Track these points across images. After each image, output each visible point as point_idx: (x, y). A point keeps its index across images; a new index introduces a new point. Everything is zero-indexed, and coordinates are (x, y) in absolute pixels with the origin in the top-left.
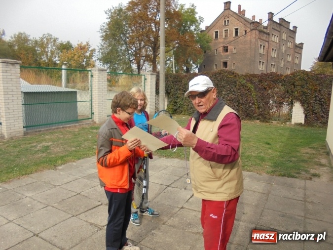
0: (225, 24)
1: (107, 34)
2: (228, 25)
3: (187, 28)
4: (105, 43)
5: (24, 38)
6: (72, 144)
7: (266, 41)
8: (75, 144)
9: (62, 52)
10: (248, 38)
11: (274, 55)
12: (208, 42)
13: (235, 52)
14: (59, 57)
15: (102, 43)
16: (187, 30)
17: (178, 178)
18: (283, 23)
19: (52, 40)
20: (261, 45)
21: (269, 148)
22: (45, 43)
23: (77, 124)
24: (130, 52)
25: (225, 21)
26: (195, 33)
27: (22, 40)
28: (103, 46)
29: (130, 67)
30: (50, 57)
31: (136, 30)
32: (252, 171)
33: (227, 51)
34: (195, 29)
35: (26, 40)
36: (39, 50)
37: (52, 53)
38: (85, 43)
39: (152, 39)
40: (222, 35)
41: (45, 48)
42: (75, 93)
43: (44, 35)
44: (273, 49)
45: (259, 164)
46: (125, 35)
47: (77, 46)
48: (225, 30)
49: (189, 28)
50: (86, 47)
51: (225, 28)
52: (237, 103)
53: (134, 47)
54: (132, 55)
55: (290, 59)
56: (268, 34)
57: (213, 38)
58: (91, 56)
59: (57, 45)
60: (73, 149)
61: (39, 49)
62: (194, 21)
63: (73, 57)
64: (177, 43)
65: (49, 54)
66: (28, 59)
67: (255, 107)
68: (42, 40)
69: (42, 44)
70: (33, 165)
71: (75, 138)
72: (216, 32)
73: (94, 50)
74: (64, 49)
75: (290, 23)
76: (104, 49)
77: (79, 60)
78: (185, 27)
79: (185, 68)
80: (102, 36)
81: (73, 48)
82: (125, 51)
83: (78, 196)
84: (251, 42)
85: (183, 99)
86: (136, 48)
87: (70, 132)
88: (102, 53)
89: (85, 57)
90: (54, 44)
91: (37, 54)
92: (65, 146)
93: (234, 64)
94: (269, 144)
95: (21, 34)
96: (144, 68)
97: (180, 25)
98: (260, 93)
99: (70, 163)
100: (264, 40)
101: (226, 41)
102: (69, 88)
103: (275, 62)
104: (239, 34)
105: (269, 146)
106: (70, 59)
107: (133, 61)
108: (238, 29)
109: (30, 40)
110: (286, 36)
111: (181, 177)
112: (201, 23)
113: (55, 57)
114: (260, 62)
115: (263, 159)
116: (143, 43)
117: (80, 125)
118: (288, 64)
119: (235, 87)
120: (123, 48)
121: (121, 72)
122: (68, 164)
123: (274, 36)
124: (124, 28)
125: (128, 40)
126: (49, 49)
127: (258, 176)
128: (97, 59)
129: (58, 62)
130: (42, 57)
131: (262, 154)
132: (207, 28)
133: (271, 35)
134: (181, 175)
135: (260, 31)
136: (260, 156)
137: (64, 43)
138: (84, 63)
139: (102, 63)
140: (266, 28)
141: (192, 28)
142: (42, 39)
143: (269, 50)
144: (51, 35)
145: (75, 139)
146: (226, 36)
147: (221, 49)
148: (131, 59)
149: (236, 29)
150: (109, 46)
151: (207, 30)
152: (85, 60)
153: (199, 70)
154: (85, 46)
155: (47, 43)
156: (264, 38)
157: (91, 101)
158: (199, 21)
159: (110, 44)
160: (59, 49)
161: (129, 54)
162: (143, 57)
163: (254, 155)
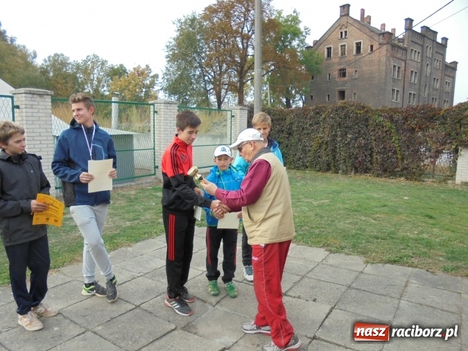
0: (342, 37)
1: (174, 53)
2: (345, 38)
3: (288, 43)
4: (171, 67)
5: (62, 61)
6: (126, 216)
7: (402, 60)
8: (131, 216)
9: (112, 79)
10: (375, 56)
11: (414, 80)
12: (317, 63)
13: (357, 77)
14: (108, 86)
15: (168, 66)
16: (287, 46)
17: (298, 278)
18: (428, 33)
19: (99, 64)
20: (394, 66)
21: (433, 224)
22: (90, 67)
23: (133, 183)
24: (206, 78)
25: (342, 33)
26: (298, 50)
27: (59, 64)
28: (169, 70)
29: (207, 99)
30: (97, 86)
31: (216, 47)
32: (416, 267)
33: (344, 75)
34: (298, 45)
35: (64, 64)
36: (81, 78)
37: (99, 81)
38: (143, 66)
39: (238, 59)
40: (338, 53)
41: (90, 74)
42: (131, 137)
43: (88, 57)
44: (412, 72)
45: (425, 253)
46: (199, 54)
47: (132, 70)
48: (342, 46)
49: (290, 43)
50: (146, 72)
51: (341, 42)
52: (370, 152)
53: (213, 71)
54: (210, 82)
55: (437, 85)
56: (405, 49)
57: (324, 58)
58: (153, 84)
59: (106, 70)
60: (128, 223)
61: (81, 76)
62: (296, 33)
63: (127, 86)
64: (272, 65)
65: (95, 83)
66: (67, 89)
67: (397, 158)
68: (85, 64)
69: (85, 69)
70: (66, 251)
71: (131, 205)
72: (329, 49)
73: (156, 76)
74: (115, 75)
75: (437, 33)
76: (170, 74)
77: (135, 91)
78: (283, 42)
79: (284, 100)
80: (167, 57)
81: (127, 73)
82: (199, 77)
83: (137, 310)
84: (379, 61)
85: (287, 146)
86: (214, 72)
87: (123, 196)
88: (168, 80)
89: (144, 86)
90: (102, 68)
91: (78, 83)
92: (116, 218)
93: (355, 94)
94: (431, 217)
95: (58, 55)
96: (226, 100)
97: (277, 39)
98: (405, 136)
99: (123, 249)
100: (399, 59)
101: (342, 61)
102: (121, 129)
103: (415, 90)
104: (362, 50)
105: (431, 221)
106: (124, 89)
107: (212, 91)
108: (360, 43)
109: (69, 64)
110: (431, 52)
111: (303, 277)
112: (307, 36)
113: (103, 86)
114: (393, 90)
115: (429, 245)
116: (225, 66)
117: (138, 184)
118: (434, 93)
119: (367, 127)
120: (198, 73)
121: (195, 106)
122: (119, 249)
123: (414, 52)
124: (199, 45)
125: (203, 61)
126: (95, 76)
127: (429, 275)
128: (160, 88)
129: (107, 93)
130: (86, 87)
131: (425, 236)
132: (316, 43)
133: (409, 51)
134: (303, 274)
135: (394, 46)
136: (423, 239)
137: (116, 67)
138: (143, 94)
139: (167, 95)
140: (402, 40)
141: (295, 43)
142: (85, 62)
143: (407, 72)
144: (98, 57)
145: (131, 208)
146: (343, 54)
147: (336, 73)
148: (208, 89)
149: (357, 44)
150: (177, 70)
151: (316, 46)
152: (144, 90)
153: (303, 103)
154: (144, 70)
155: (93, 67)
156: (399, 56)
157: (154, 149)
158: (304, 34)
159: (178, 68)
160: (108, 75)
161: (205, 81)
162: (225, 85)
163: (412, 236)
